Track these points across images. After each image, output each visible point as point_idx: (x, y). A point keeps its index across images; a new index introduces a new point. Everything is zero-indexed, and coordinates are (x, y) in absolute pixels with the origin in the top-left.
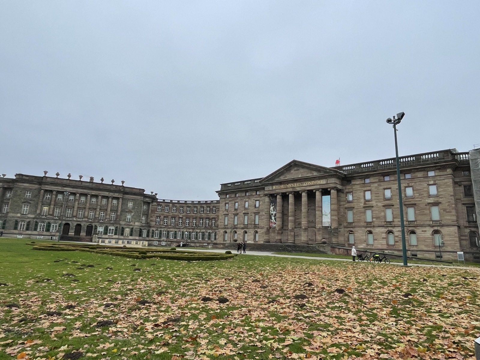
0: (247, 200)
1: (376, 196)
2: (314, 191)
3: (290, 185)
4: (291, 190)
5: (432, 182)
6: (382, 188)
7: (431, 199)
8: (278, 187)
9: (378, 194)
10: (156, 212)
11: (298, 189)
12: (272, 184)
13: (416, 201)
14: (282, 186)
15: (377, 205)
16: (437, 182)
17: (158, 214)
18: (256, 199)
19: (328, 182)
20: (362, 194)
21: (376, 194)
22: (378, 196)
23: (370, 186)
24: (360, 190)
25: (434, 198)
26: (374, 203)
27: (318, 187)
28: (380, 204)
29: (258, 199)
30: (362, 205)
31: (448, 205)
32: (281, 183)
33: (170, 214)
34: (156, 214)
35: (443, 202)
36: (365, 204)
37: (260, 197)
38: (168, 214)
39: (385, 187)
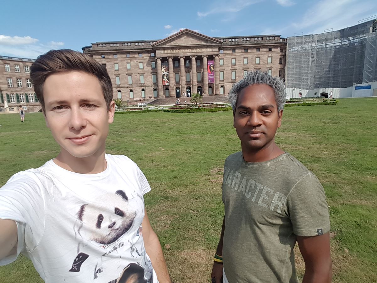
0: (129, 61)
1: (239, 63)
2: (202, 57)
3: (181, 51)
4: (182, 54)
5: (270, 55)
6: (243, 57)
7: (269, 65)
8: (169, 51)
9: (240, 61)
10: (5, 73)
11: (189, 54)
12: (164, 49)
13: (261, 66)
14: (174, 51)
15: (239, 68)
16: (272, 55)
17: (7, 75)
18: (139, 61)
19: (214, 51)
20: (230, 60)
21: (239, 61)
22: (240, 63)
23: (235, 55)
24: (229, 57)
25: (270, 65)
26: (237, 67)
27: (205, 54)
28: (241, 68)
29: (142, 61)
30: (230, 68)
31: (276, 69)
32: (173, 48)
33: (22, 74)
34: (5, 74)
35: (274, 67)
36: (232, 67)
37: (144, 59)
38: (21, 75)
39: (245, 56)
